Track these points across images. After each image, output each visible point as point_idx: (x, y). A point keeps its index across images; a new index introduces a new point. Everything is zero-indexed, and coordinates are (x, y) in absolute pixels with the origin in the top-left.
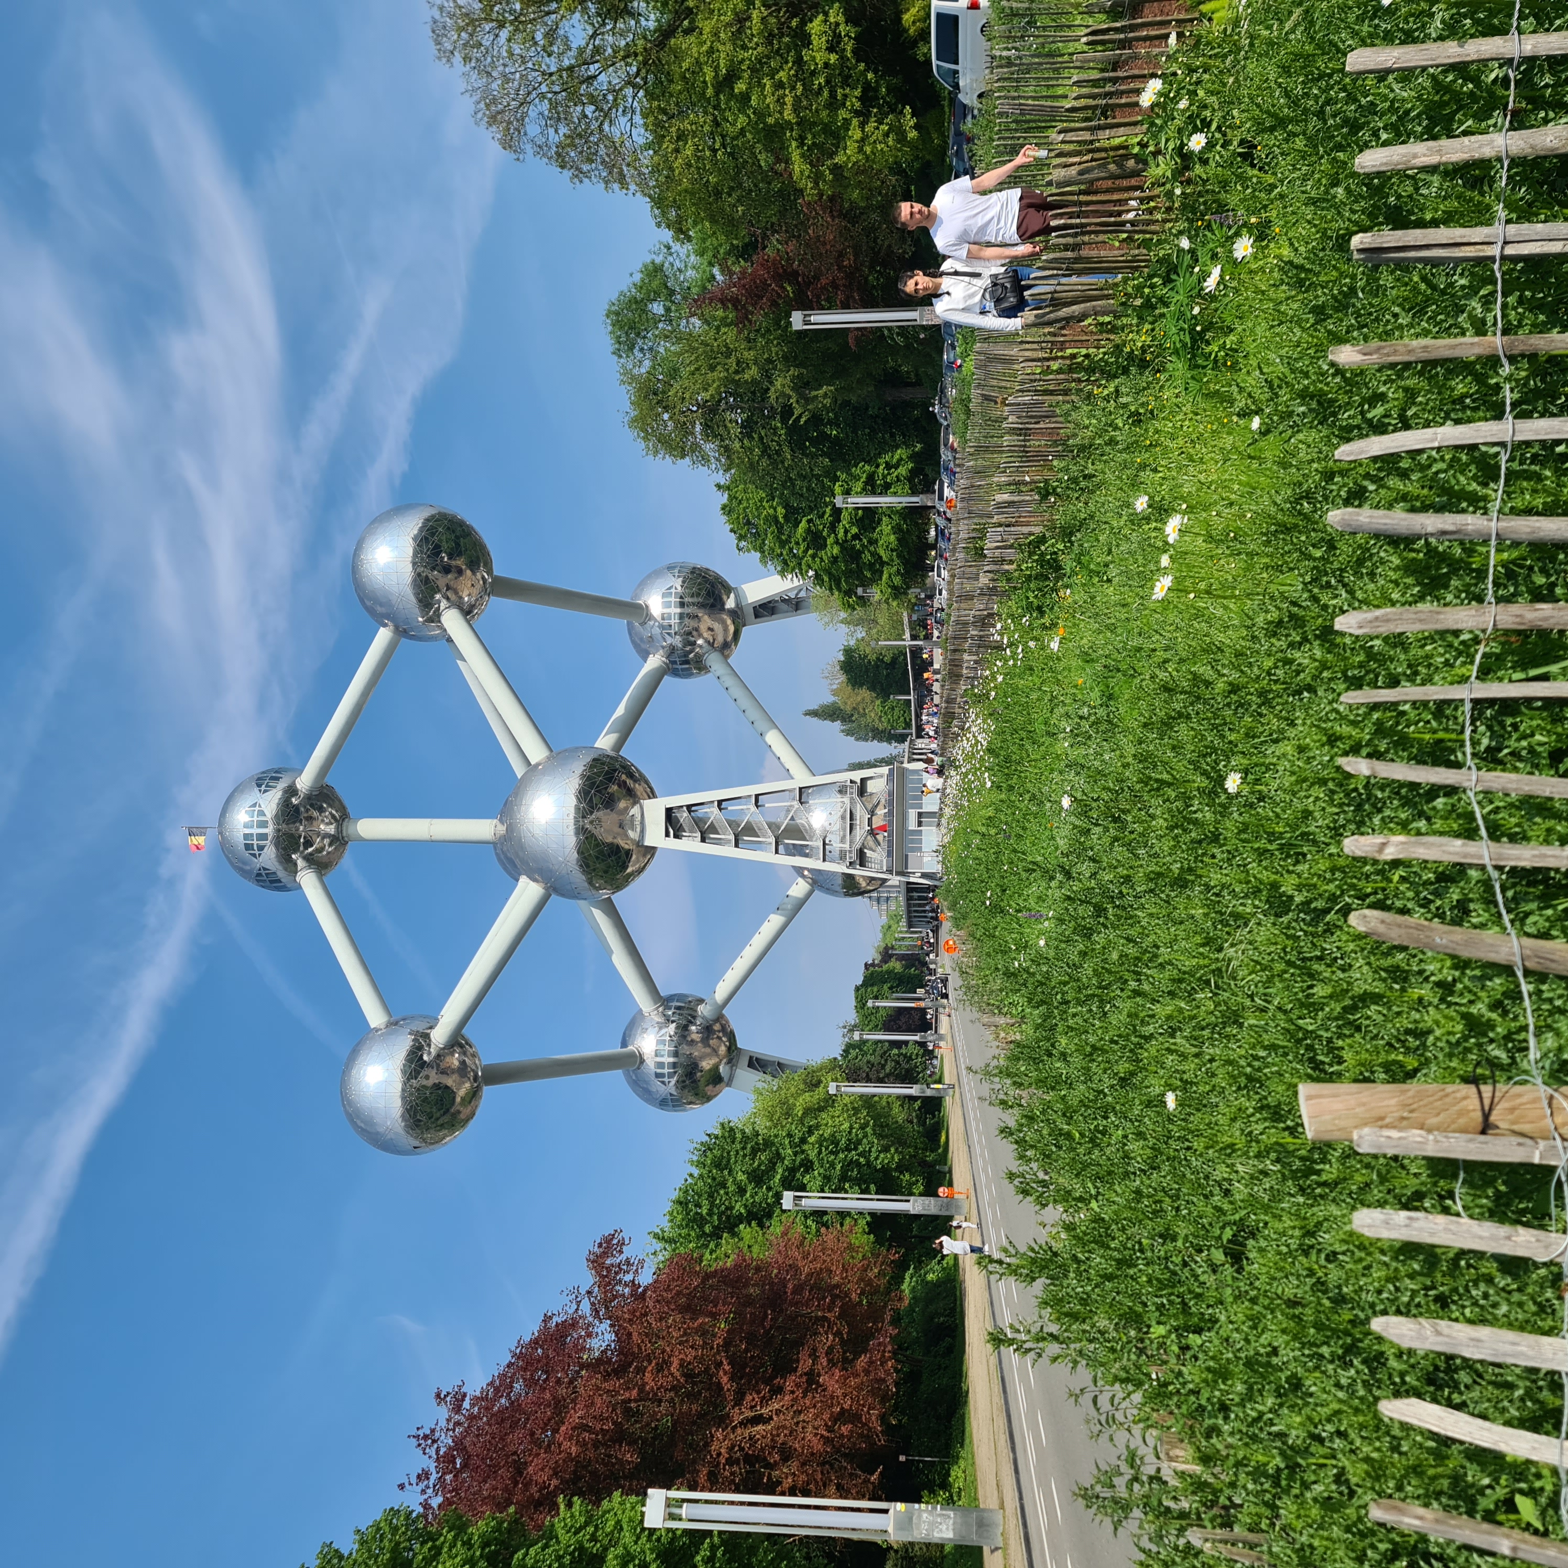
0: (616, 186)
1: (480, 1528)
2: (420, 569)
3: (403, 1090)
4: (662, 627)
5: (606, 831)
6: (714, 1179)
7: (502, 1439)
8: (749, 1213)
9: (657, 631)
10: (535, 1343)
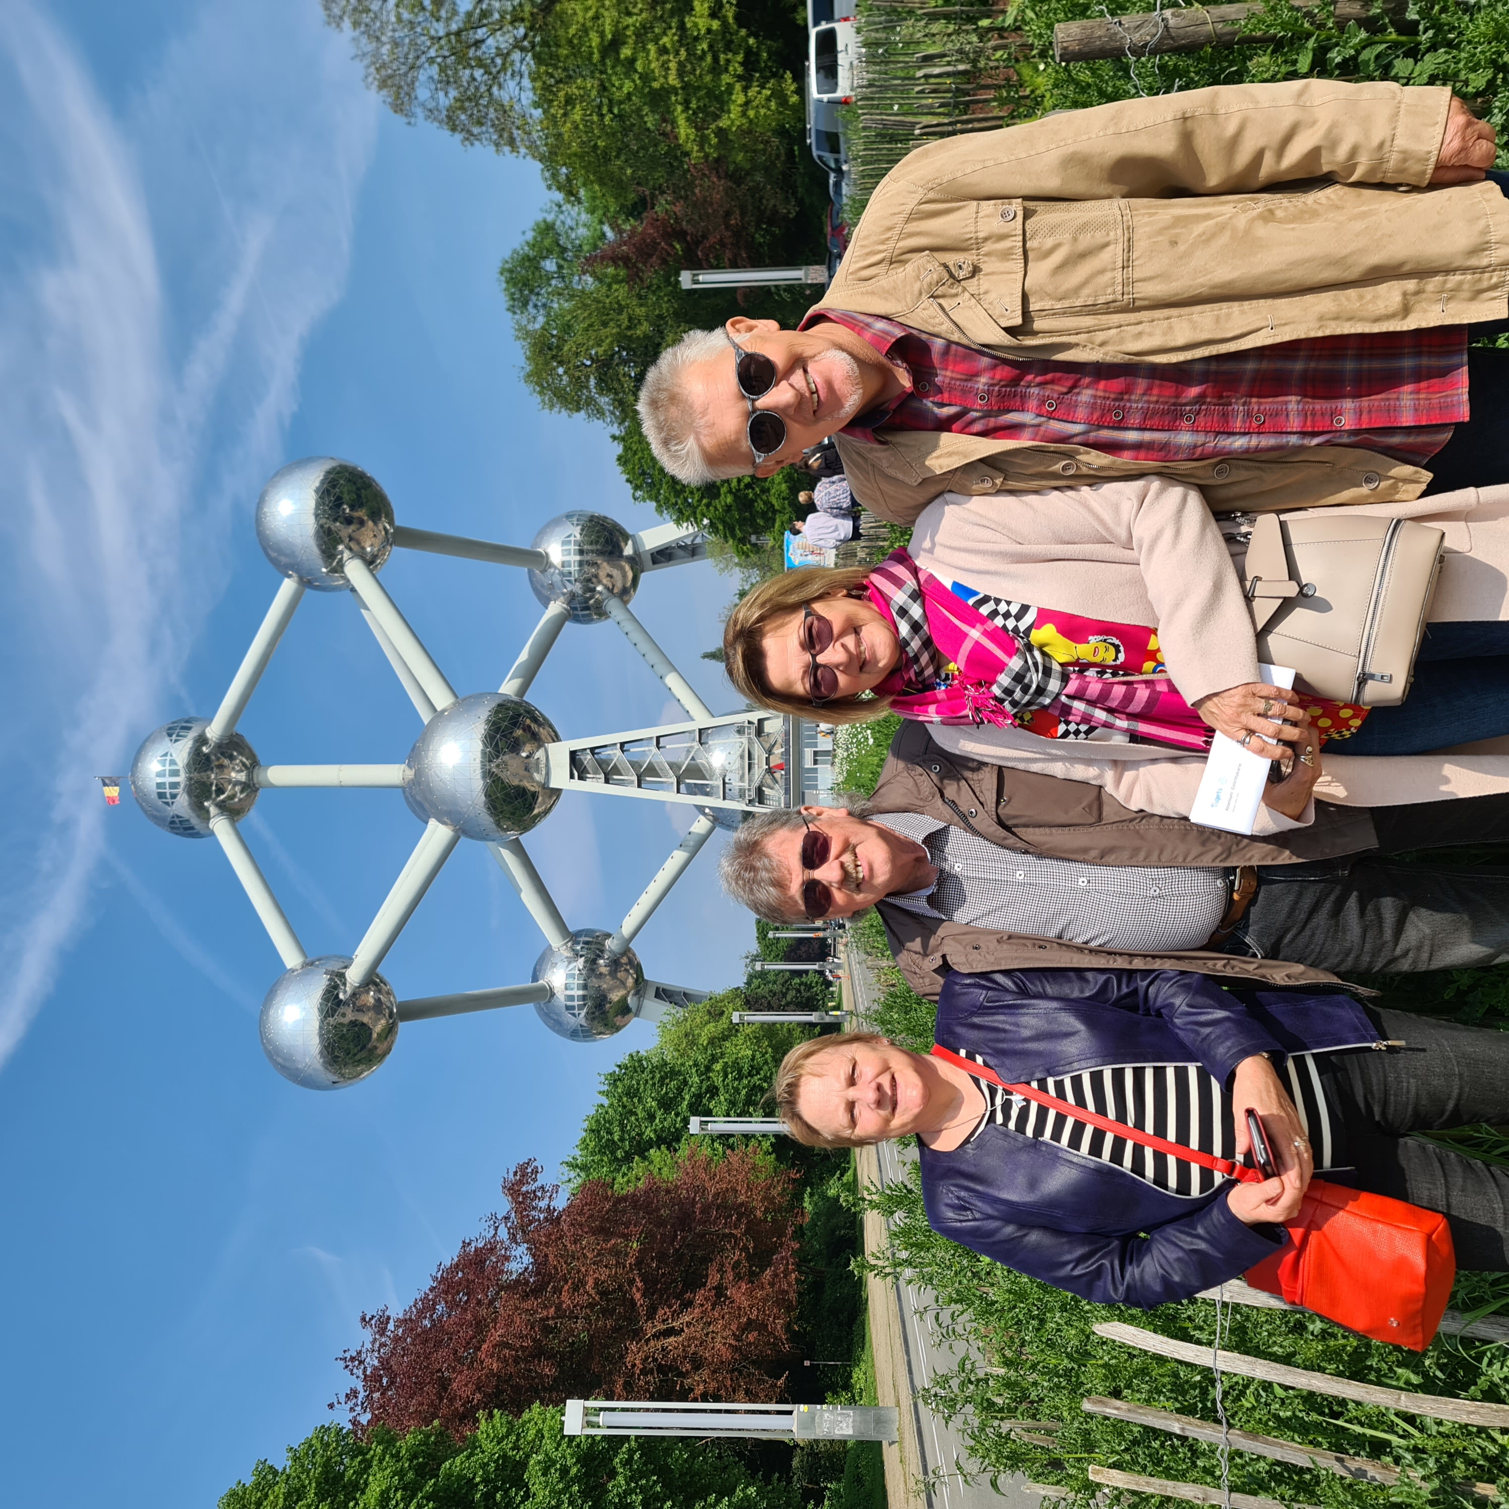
0: (507, 149)
1: (409, 1440)
2: (323, 521)
3: (321, 1028)
4: (562, 574)
5: (512, 775)
6: (624, 1107)
7: (426, 1357)
8: (659, 1137)
9: (557, 578)
10: (456, 1267)
